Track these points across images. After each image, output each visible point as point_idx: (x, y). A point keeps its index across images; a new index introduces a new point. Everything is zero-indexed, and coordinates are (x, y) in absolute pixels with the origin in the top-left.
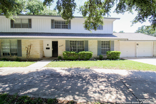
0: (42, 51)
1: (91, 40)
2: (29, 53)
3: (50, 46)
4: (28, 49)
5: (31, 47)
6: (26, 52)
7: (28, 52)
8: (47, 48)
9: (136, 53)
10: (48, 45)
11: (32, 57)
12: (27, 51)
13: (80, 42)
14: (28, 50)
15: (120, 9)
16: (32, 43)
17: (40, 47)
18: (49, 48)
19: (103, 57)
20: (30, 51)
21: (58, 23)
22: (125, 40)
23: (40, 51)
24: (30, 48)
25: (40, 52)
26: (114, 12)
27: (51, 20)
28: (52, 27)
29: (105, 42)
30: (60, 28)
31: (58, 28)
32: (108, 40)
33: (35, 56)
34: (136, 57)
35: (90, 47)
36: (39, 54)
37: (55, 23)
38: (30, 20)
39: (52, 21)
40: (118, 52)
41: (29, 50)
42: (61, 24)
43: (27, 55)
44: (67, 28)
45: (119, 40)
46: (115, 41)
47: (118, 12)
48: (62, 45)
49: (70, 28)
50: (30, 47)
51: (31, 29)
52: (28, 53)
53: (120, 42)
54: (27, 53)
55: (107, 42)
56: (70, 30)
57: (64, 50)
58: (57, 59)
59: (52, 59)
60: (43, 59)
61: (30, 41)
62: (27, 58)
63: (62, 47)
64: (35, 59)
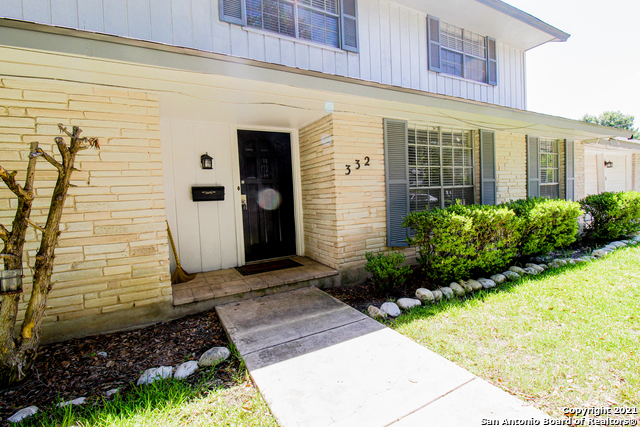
1: (505, 132)
2: (43, 265)
3: (227, 172)
8: (199, 194)
10: (208, 158)
13: (456, 142)
20: (52, 234)
28: (226, 13)
30: (287, 30)
36: (164, 252)
46: (576, 140)
48: (363, 162)
49: (355, 44)
50: (65, 169)
56: (352, 58)
57: (374, 200)
58: (333, 282)
59: (289, 285)
60: (204, 301)
61: (28, 95)
62: (18, 344)
63: (363, 177)
64: (104, 318)
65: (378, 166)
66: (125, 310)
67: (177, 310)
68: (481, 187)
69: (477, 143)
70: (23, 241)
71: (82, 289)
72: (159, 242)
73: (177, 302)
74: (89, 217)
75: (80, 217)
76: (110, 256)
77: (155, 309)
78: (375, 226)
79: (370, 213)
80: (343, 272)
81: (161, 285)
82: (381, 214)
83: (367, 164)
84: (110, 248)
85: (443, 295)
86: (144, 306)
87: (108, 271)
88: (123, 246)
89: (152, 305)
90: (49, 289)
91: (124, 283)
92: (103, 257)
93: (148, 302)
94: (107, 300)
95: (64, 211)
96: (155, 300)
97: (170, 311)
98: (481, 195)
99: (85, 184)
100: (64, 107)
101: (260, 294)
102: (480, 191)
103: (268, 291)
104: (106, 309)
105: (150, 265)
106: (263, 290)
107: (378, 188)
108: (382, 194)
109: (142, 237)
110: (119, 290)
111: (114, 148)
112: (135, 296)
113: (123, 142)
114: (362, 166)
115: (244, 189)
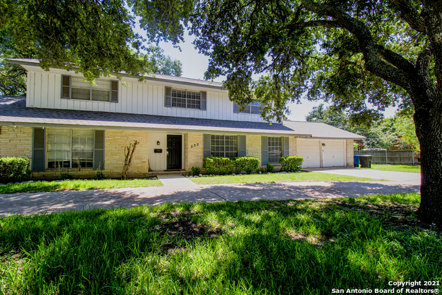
1: (251, 136)
2: (130, 161)
3: (164, 146)
4: (129, 152)
6: (125, 158)
7: (129, 157)
8: (156, 151)
9: (321, 161)
10: (158, 142)
11: (129, 170)
12: (127, 157)
13: (231, 139)
14: (128, 155)
15: (313, 95)
16: (138, 139)
18: (160, 151)
19: (275, 168)
21: (179, 95)
22: (306, 137)
24: (133, 151)
26: (304, 98)
27: (164, 88)
28: (167, 104)
29: (273, 138)
30: (184, 106)
31: (179, 106)
32: (279, 136)
34: (322, 168)
35: (249, 149)
37: (174, 95)
38: (115, 85)
39: (168, 90)
40: (299, 157)
41: (130, 154)
42: (186, 99)
43: (127, 164)
44: (199, 107)
45: (297, 136)
46: (290, 137)
47: (309, 99)
49: (205, 108)
50: (134, 147)
51: (117, 104)
52: (128, 160)
53: (298, 139)
54: (126, 160)
55: (277, 138)
56: (204, 112)
57: (199, 154)
63: (196, 149)
65: (201, 146)
68: (240, 152)
72: (146, 161)
78: (199, 161)
79: (198, 158)
80: (189, 172)
81: (146, 169)
82: (201, 158)
90: (130, 166)
96: (145, 172)
98: (239, 155)
99: (136, 150)
105: (145, 166)
107: (201, 151)
114: (196, 146)
115: (168, 150)
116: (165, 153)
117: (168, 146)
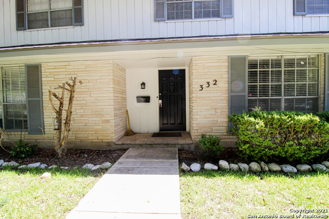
0: (120, 109)
2: (67, 122)
3: (153, 90)
4: (61, 104)
5: (75, 95)
6: (55, 115)
7: (64, 116)
8: (140, 99)
10: (143, 84)
11: (83, 136)
12: (59, 113)
13: (299, 65)
14: (61, 110)
16: (78, 74)
17: (115, 91)
18: (147, 99)
20: (70, 113)
23: (115, 109)
24: (71, 100)
25: (116, 115)
30: (189, 17)
31: (181, 17)
33: (96, 131)
36: (113, 123)
41: (66, 107)
43: (59, 129)
48: (212, 83)
49: (230, 13)
50: (72, 92)
51: (82, 27)
52: (63, 121)
54: (59, 121)
57: (219, 105)
58: (190, 147)
59: (165, 144)
60: (127, 144)
61: (75, 67)
62: (61, 146)
63: (211, 92)
64: (93, 144)
65: (223, 85)
66: (100, 142)
67: (116, 146)
68: (324, 97)
69: (323, 64)
70: (61, 114)
71: (87, 132)
72: (111, 118)
73: (116, 143)
74: (90, 108)
75: (88, 108)
76: (96, 122)
77: (109, 144)
78: (219, 120)
79: (216, 112)
80: (195, 143)
81: (111, 135)
82: (224, 113)
83: (215, 84)
84: (96, 119)
85: (239, 168)
86: (105, 142)
87: (95, 127)
88: (99, 119)
89: (108, 142)
90: (69, 130)
91: (100, 132)
92: (94, 122)
93: (107, 141)
94: (94, 137)
95: (73, 105)
96: (109, 141)
97: (114, 146)
98: (324, 103)
99: (89, 96)
100: (84, 70)
101: (150, 146)
102: (324, 100)
103: (154, 146)
104: (94, 141)
105: (108, 127)
106: (151, 145)
107: (222, 98)
108: (226, 102)
109: (106, 116)
110: (98, 135)
111: (98, 83)
112: (103, 138)
113: (100, 80)
114: (211, 85)
115: (161, 98)
116: (156, 103)
117: (161, 90)
